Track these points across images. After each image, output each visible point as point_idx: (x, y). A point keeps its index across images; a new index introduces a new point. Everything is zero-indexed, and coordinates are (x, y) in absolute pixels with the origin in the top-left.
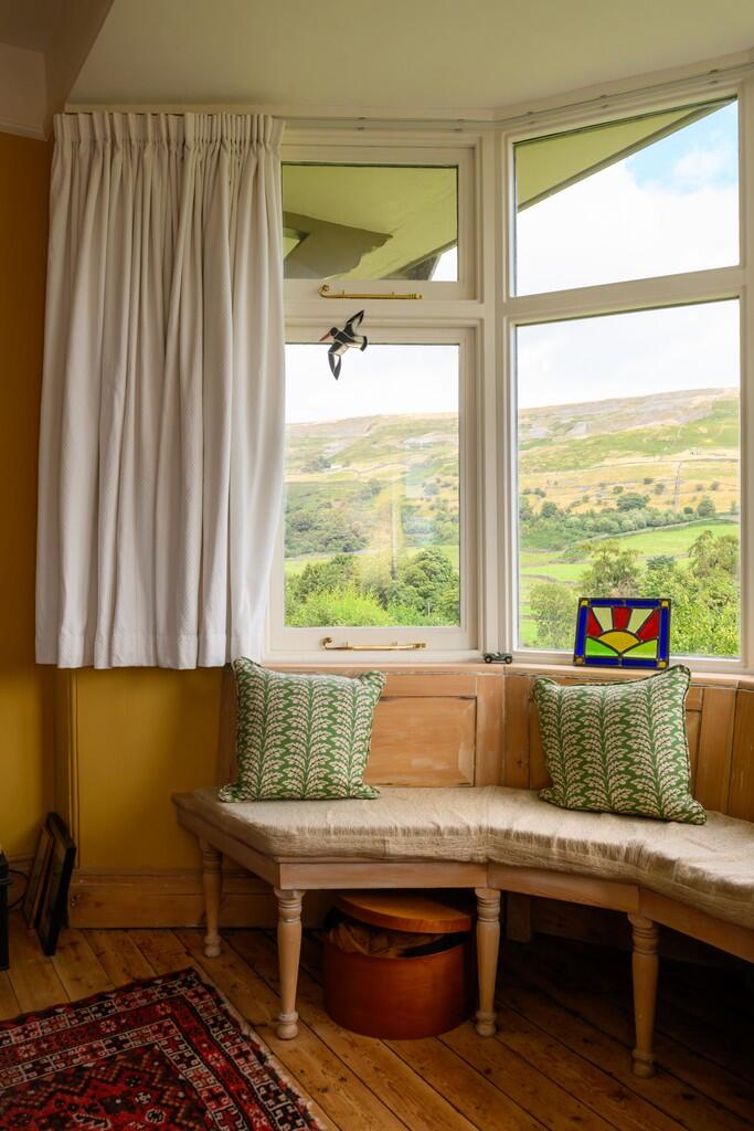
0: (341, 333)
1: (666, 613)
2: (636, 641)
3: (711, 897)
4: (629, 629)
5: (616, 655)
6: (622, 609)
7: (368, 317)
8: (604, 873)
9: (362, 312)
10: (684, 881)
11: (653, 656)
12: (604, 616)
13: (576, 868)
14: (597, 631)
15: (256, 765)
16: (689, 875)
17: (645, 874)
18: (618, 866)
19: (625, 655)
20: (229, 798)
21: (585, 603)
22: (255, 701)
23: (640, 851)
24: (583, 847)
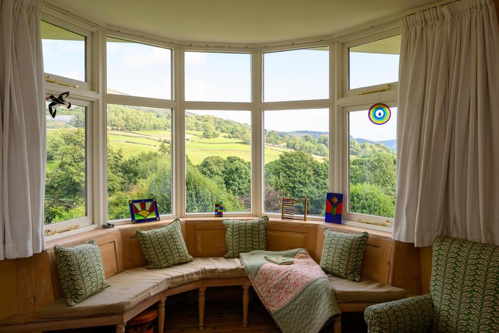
0: (56, 98)
1: (156, 203)
2: (149, 213)
3: (229, 274)
4: (146, 209)
5: (144, 218)
6: (143, 202)
7: (71, 94)
8: (198, 279)
9: (68, 92)
10: (220, 273)
11: (155, 217)
12: (138, 205)
13: (191, 281)
14: (137, 211)
15: (83, 286)
16: (221, 271)
17: (208, 275)
18: (200, 276)
19: (147, 217)
20: (74, 304)
21: (131, 202)
22: (73, 261)
23: (205, 270)
24: (192, 274)
